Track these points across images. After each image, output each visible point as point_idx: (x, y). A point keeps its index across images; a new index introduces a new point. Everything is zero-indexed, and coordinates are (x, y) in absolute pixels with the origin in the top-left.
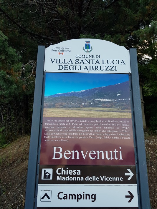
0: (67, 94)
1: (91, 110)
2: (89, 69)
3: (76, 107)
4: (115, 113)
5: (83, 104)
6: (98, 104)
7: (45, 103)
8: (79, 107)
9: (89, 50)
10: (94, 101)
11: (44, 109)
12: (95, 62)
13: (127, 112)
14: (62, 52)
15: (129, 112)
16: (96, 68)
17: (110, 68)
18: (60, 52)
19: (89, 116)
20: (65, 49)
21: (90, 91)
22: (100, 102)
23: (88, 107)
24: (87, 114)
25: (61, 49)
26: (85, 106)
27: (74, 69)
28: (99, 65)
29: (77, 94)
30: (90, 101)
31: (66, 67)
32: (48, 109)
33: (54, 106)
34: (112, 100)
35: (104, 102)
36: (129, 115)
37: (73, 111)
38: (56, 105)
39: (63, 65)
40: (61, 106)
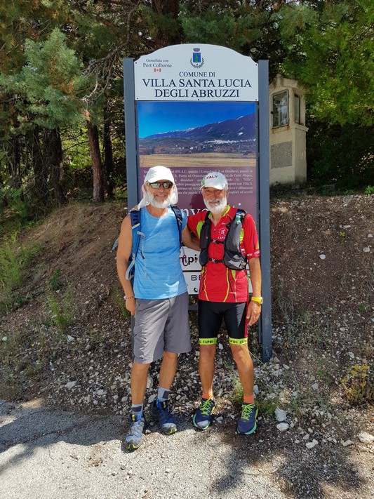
0: (169, 133)
1: (203, 157)
2: (199, 95)
3: (183, 152)
4: (235, 160)
5: (192, 148)
6: (212, 148)
7: (141, 147)
8: (187, 152)
9: (199, 64)
10: (207, 144)
11: (141, 156)
12: (207, 83)
13: (251, 158)
15: (254, 158)
16: (210, 93)
17: (229, 93)
18: (157, 68)
19: (200, 165)
21: (201, 128)
22: (215, 145)
23: (200, 152)
24: (198, 162)
25: (158, 63)
26: (195, 151)
27: (178, 95)
28: (213, 89)
29: (183, 134)
30: (201, 144)
31: (166, 91)
32: (146, 157)
33: (153, 152)
34: (231, 142)
35: (221, 145)
36: (253, 162)
37: (179, 158)
38: (156, 150)
39: (162, 88)
40: (163, 152)
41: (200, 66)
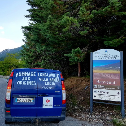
0: (100, 66)
2: (106, 59)
3: (103, 70)
4: (115, 72)
10: (108, 68)
11: (93, 70)
12: (108, 56)
17: (113, 58)
19: (106, 72)
20: (98, 53)
21: (107, 65)
26: (105, 70)
27: (102, 59)
28: (110, 57)
29: (103, 66)
33: (96, 70)
34: (114, 68)
35: (111, 68)
36: (119, 72)
39: (98, 58)
40: (98, 69)
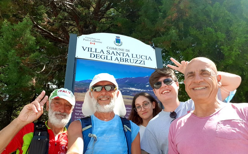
7: (76, 87)
9: (119, 44)
10: (125, 89)
11: (75, 93)
12: (125, 55)
14: (93, 42)
16: (126, 60)
17: (139, 62)
20: (96, 40)
21: (121, 79)
25: (93, 40)
27: (106, 58)
30: (122, 89)
31: (97, 55)
32: (79, 94)
35: (135, 91)
41: (120, 45)
